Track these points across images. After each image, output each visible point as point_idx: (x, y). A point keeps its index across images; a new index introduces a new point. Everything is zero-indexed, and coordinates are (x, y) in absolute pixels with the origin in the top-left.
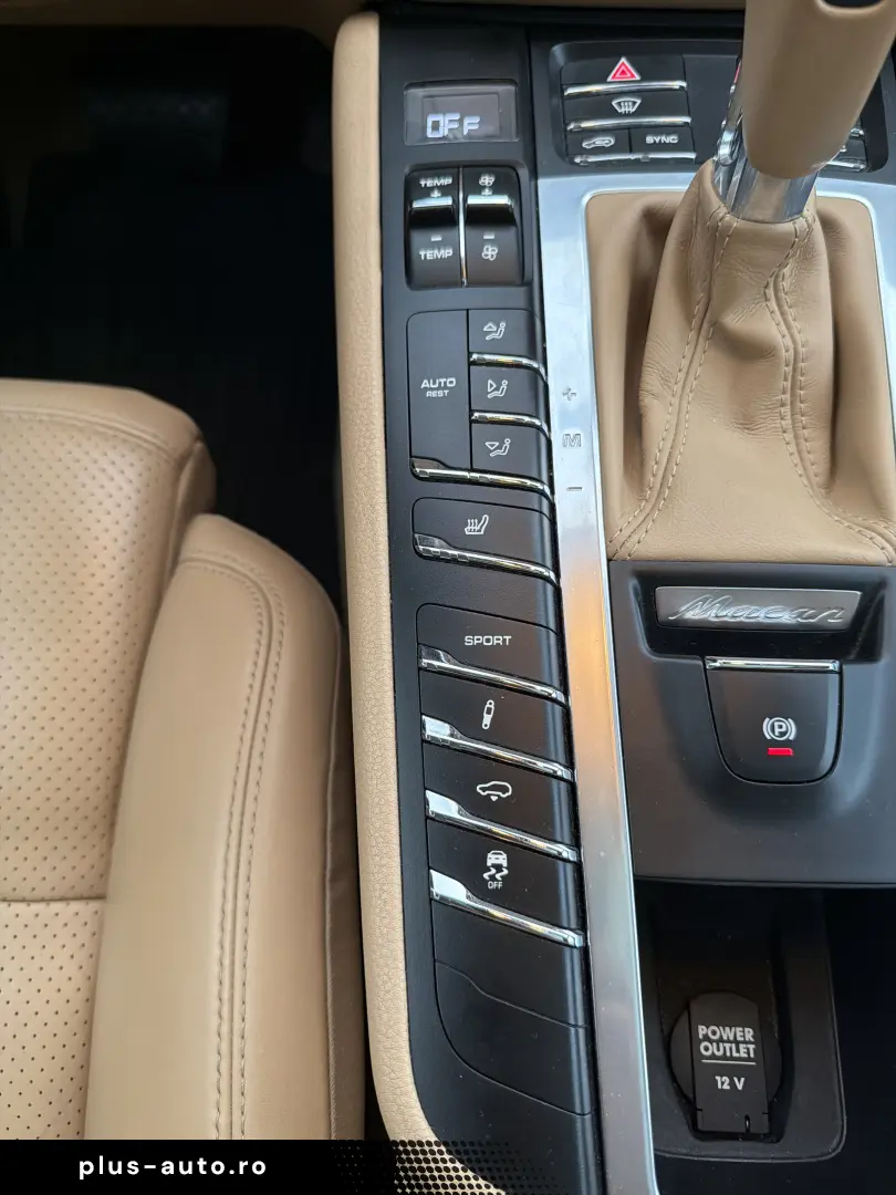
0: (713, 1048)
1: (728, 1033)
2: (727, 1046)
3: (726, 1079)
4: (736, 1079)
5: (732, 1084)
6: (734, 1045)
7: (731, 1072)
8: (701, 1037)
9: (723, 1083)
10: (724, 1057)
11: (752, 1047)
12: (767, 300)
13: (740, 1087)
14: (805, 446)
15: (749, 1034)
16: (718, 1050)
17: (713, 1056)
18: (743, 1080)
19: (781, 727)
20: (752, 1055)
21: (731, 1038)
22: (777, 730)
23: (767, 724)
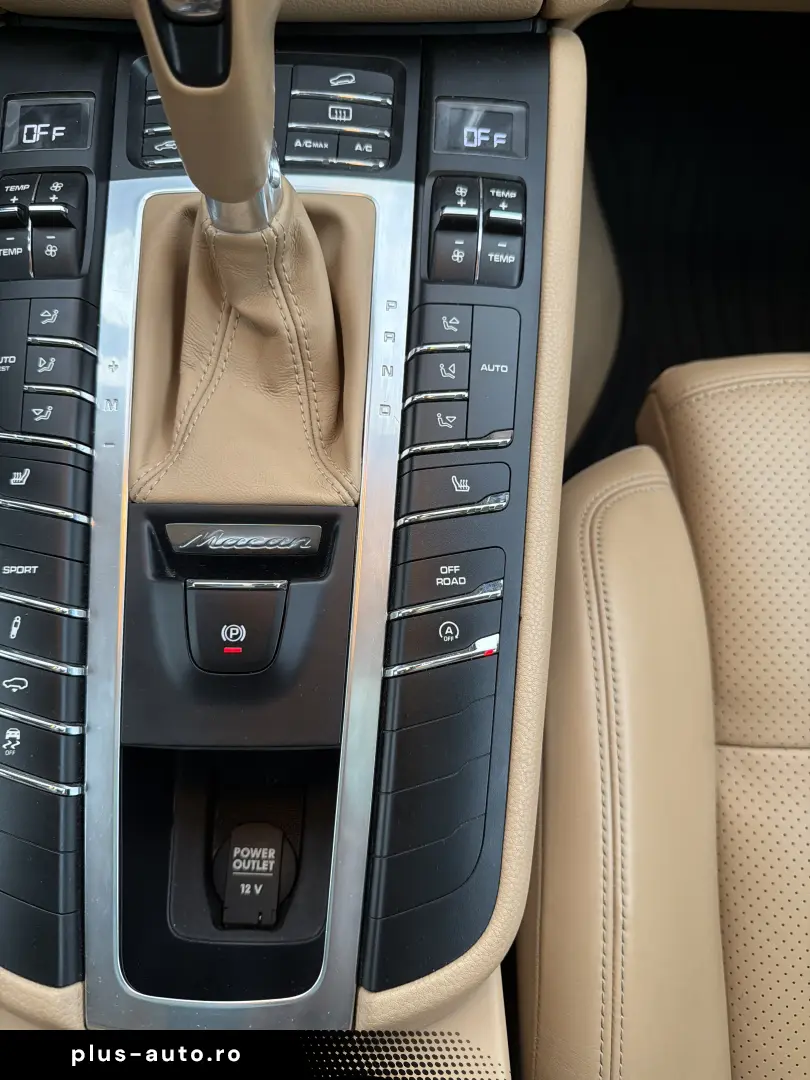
0: (242, 864)
1: (255, 853)
2: (254, 862)
3: (249, 886)
4: (256, 886)
5: (252, 889)
6: (258, 862)
7: (252, 881)
8: (235, 855)
9: (245, 889)
10: (249, 870)
11: (272, 863)
12: (273, 288)
13: (258, 891)
14: (314, 406)
15: (272, 853)
16: (246, 865)
17: (241, 870)
18: (261, 887)
19: (234, 631)
20: (271, 868)
21: (258, 856)
22: (232, 634)
23: (224, 629)
